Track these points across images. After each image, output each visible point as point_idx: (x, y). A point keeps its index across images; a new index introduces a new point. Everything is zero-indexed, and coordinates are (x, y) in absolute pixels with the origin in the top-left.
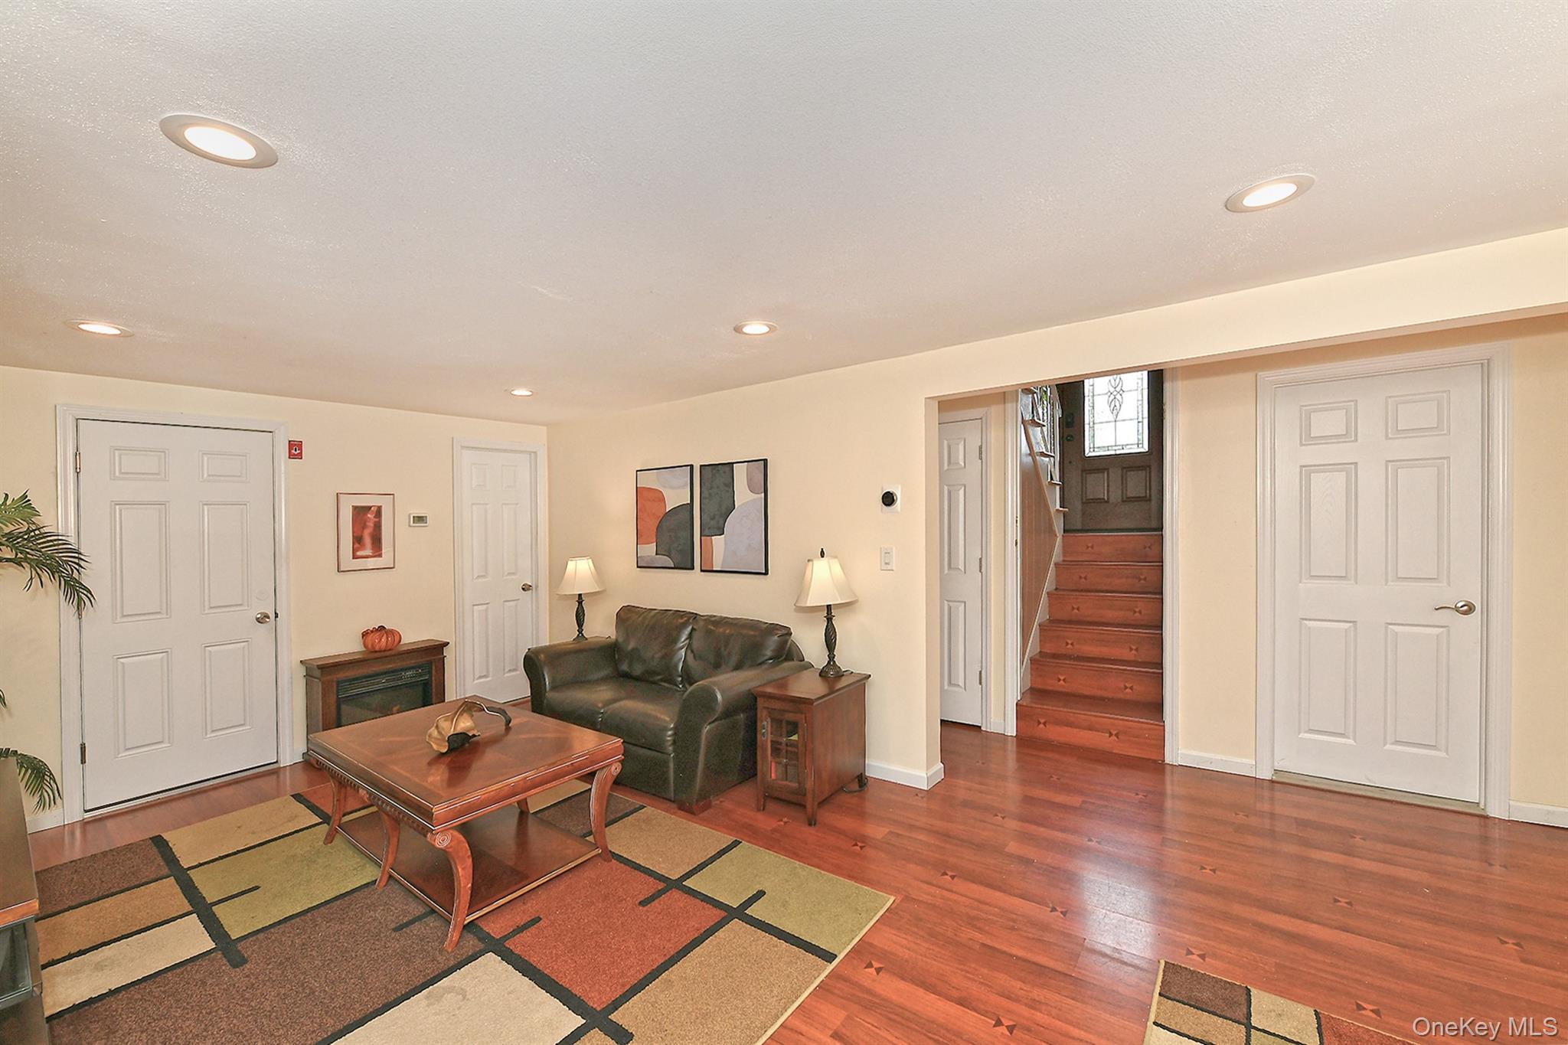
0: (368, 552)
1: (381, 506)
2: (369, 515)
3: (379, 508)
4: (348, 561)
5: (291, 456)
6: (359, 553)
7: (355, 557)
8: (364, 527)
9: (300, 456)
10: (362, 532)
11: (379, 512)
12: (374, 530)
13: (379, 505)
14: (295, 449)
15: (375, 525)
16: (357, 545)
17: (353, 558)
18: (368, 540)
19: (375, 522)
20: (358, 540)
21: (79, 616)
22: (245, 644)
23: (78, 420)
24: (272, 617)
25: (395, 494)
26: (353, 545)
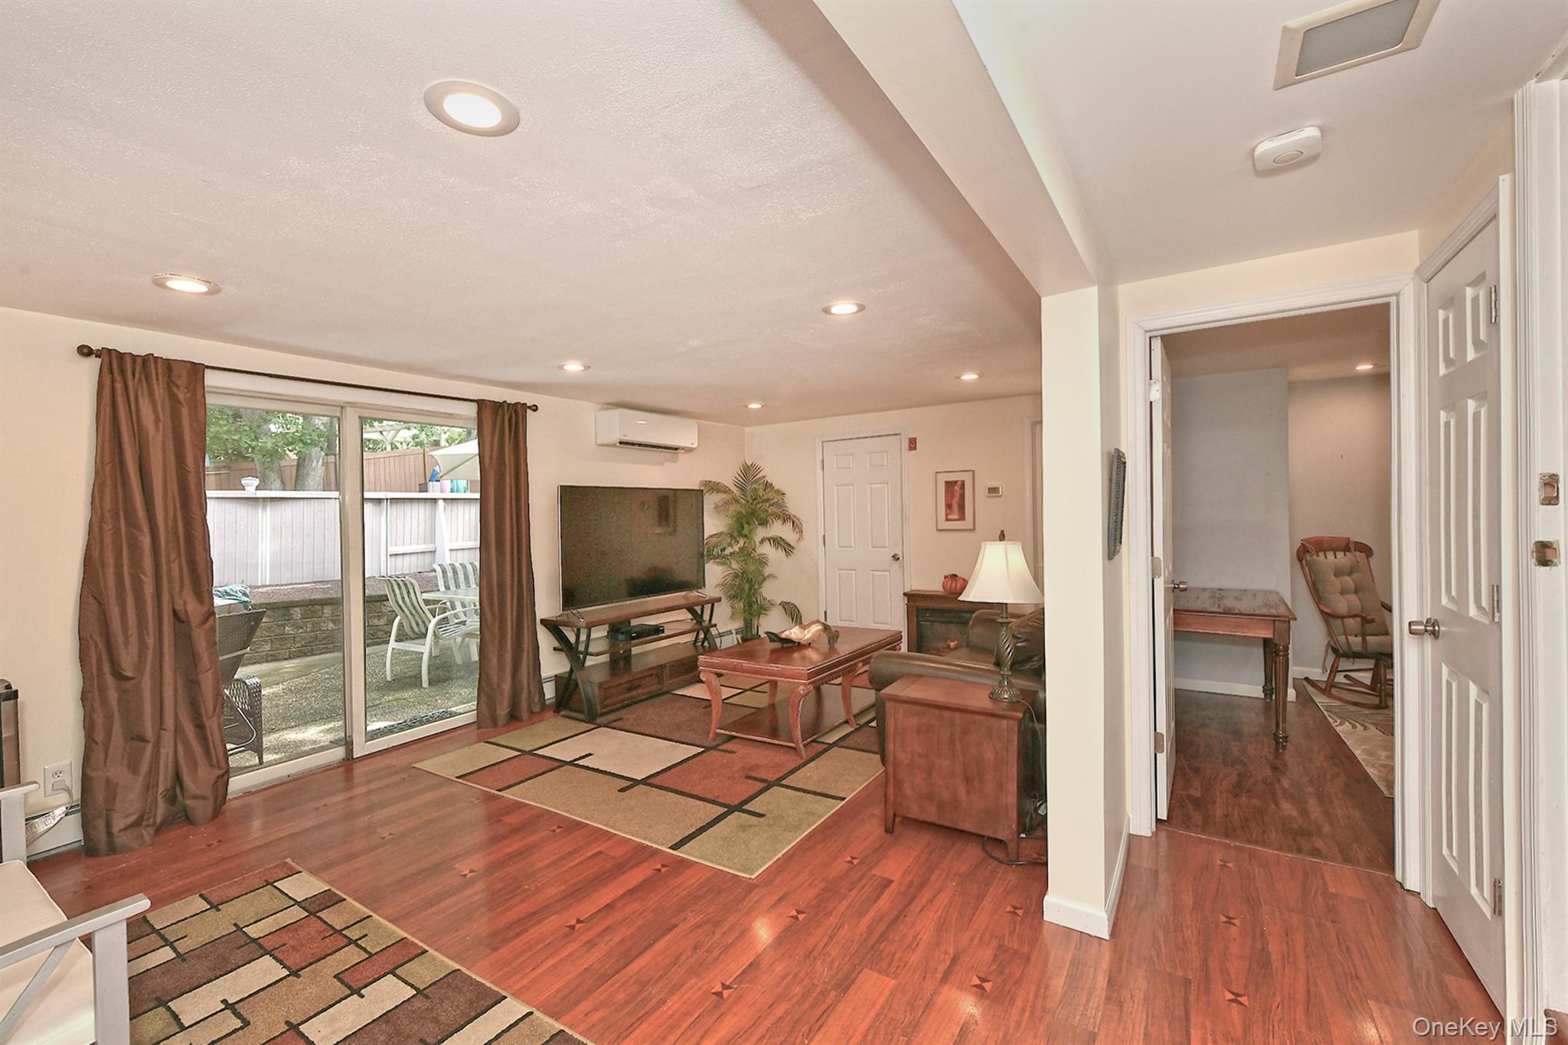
0: (956, 516)
2: (956, 488)
3: (963, 482)
5: (911, 449)
6: (950, 517)
7: (947, 520)
8: (953, 497)
9: (914, 448)
10: (952, 500)
11: (963, 487)
12: (960, 499)
13: (963, 479)
14: (913, 444)
15: (960, 496)
16: (948, 511)
18: (955, 507)
19: (961, 493)
20: (949, 506)
21: (824, 545)
22: (888, 573)
23: (823, 442)
24: (901, 559)
25: (973, 471)
26: (946, 510)
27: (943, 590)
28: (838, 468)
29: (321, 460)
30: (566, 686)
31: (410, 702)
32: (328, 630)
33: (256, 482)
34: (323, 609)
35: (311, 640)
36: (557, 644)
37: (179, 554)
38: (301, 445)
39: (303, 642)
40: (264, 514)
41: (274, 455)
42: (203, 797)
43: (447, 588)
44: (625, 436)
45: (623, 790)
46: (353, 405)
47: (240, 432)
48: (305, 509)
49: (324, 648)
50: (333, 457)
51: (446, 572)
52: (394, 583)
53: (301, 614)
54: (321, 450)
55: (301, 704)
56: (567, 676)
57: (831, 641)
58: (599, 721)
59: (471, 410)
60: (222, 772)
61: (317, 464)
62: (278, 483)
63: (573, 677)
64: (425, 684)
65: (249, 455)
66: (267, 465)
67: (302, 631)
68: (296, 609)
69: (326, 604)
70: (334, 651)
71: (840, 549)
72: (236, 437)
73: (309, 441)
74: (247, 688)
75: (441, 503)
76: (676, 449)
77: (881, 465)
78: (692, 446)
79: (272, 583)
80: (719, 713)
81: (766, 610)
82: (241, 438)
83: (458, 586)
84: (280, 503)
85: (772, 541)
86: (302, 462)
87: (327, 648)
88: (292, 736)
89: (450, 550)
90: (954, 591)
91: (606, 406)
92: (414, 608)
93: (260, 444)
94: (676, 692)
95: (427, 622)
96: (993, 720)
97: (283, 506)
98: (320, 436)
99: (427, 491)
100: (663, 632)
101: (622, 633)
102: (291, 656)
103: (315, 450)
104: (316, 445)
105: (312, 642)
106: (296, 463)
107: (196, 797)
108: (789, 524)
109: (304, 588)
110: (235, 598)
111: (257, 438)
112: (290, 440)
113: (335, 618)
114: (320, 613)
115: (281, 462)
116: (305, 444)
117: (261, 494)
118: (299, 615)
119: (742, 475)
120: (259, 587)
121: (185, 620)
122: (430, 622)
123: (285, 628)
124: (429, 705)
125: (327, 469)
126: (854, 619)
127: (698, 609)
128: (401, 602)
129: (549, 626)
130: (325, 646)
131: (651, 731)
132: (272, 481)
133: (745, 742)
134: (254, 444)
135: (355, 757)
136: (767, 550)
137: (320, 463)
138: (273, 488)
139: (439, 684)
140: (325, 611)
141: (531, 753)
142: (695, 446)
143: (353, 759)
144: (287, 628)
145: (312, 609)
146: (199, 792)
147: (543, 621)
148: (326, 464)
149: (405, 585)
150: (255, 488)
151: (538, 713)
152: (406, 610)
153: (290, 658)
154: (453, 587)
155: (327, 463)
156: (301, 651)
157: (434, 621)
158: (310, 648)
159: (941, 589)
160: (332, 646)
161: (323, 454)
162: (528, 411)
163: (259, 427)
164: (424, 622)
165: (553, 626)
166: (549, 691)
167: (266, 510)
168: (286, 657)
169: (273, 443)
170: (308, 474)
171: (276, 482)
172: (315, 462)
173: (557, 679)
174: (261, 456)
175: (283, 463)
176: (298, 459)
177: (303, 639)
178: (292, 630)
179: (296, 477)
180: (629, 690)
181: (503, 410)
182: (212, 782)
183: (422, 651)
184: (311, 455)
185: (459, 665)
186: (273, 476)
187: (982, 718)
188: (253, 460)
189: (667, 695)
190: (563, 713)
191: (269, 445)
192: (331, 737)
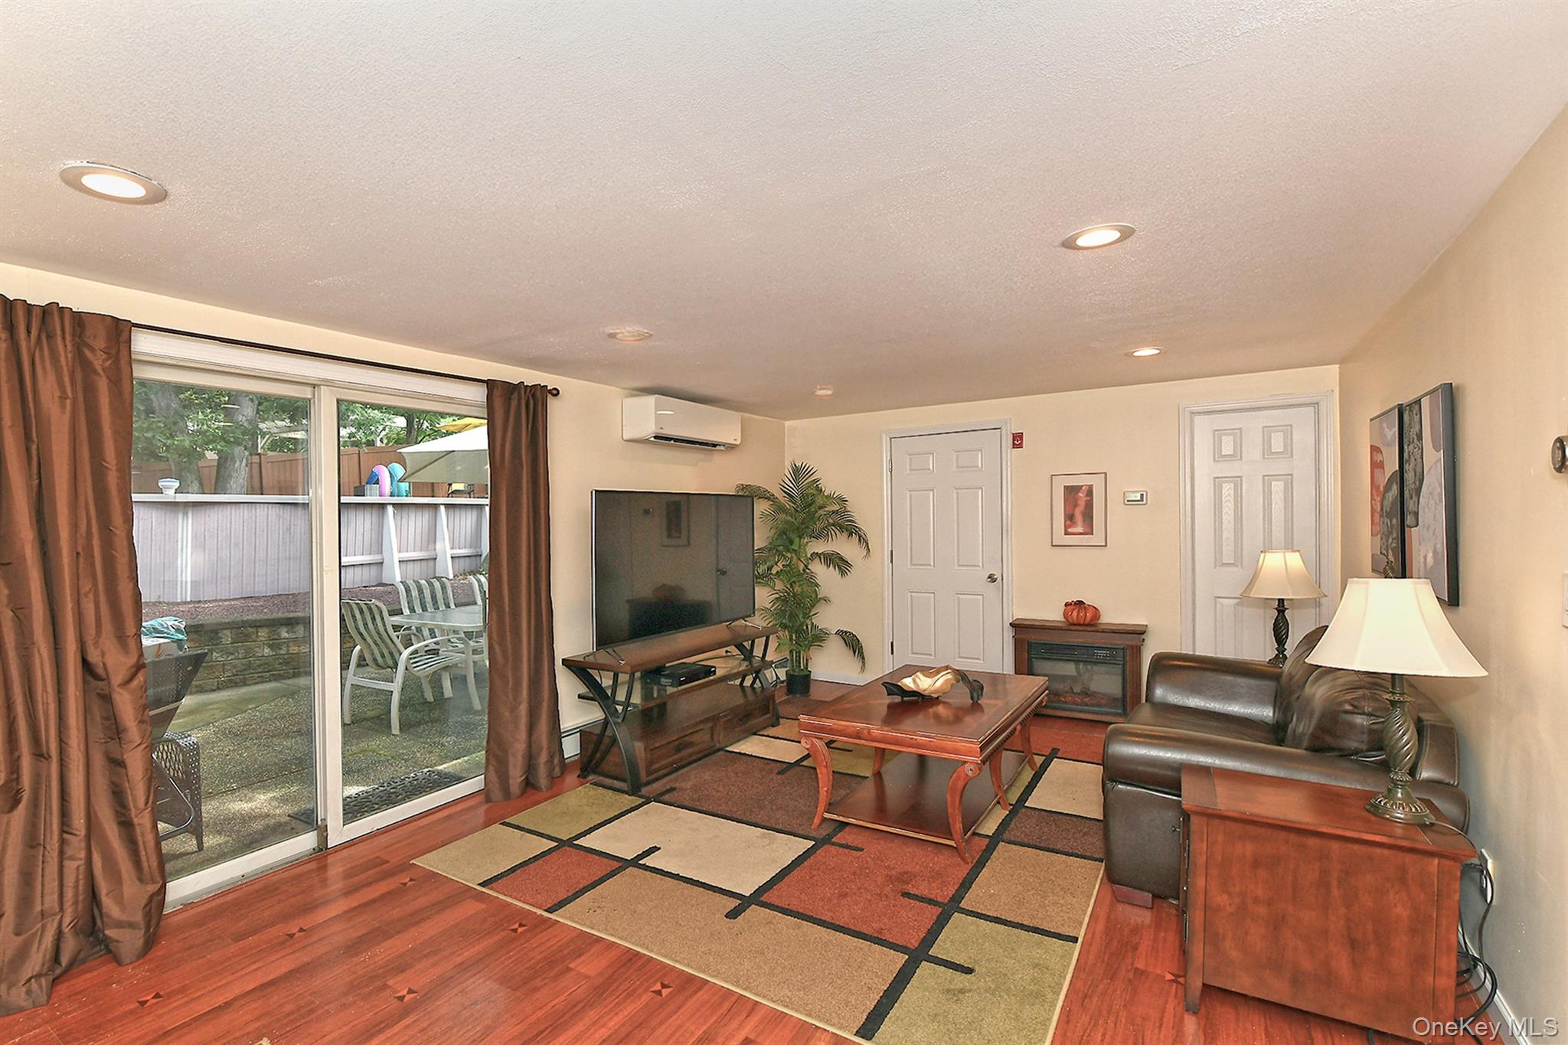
0: (1079, 530)
1: (1092, 485)
2: (1080, 494)
3: (1091, 487)
4: (1060, 538)
5: (1014, 446)
6: (1070, 530)
8: (1076, 505)
9: (1020, 446)
10: (1074, 510)
11: (1090, 493)
12: (1086, 508)
13: (1090, 483)
14: (1017, 440)
15: (1086, 504)
16: (1068, 522)
17: (1065, 534)
18: (1079, 517)
19: (1086, 501)
20: (1070, 518)
21: (892, 562)
22: (981, 597)
23: (891, 439)
24: (999, 579)
25: (1106, 473)
26: (1065, 521)
27: (1064, 620)
28: (911, 470)
29: (244, 460)
30: (594, 741)
31: (380, 755)
32: (263, 656)
33: (177, 484)
34: (257, 632)
35: (243, 668)
36: (583, 689)
37: (95, 585)
38: (223, 443)
39: (234, 671)
40: (185, 519)
41: (191, 455)
42: (131, 925)
43: (412, 610)
44: (661, 428)
45: (733, 914)
46: (330, 383)
47: (153, 429)
48: (233, 516)
49: (259, 677)
50: (258, 457)
51: (410, 590)
52: (354, 606)
53: (232, 638)
54: (245, 449)
55: (241, 755)
56: (598, 731)
57: (975, 695)
58: (644, 791)
59: (479, 394)
60: (159, 886)
61: (240, 465)
62: (196, 486)
63: (608, 733)
64: (395, 730)
65: (163, 454)
66: (184, 465)
67: (233, 657)
68: (225, 632)
69: (260, 626)
70: (270, 681)
71: (913, 567)
72: (149, 435)
73: (232, 439)
74: (181, 750)
75: (390, 509)
76: (715, 445)
77: (975, 467)
78: (736, 443)
79: (193, 600)
80: (829, 791)
81: (821, 641)
82: (154, 436)
83: (424, 609)
84: (199, 508)
85: (822, 557)
86: (223, 462)
87: (262, 677)
88: (239, 806)
89: (400, 561)
90: (1082, 622)
91: (636, 392)
92: (379, 634)
93: (176, 443)
94: (728, 749)
95: (396, 655)
96: (1409, 858)
97: (208, 512)
98: (244, 434)
99: (364, 496)
100: (715, 674)
101: (667, 676)
102: (220, 686)
103: (238, 450)
104: (239, 444)
105: (244, 670)
106: (216, 464)
107: (120, 925)
108: (855, 538)
109: (232, 607)
110: (165, 635)
111: (172, 436)
112: (211, 437)
113: (271, 642)
114: (254, 636)
115: (199, 462)
116: (228, 442)
117: (181, 498)
118: (230, 639)
119: (791, 479)
120: (178, 604)
121: (104, 675)
122: (401, 654)
123: (212, 654)
124: (406, 761)
125: (251, 470)
126: (933, 654)
127: (748, 645)
128: (362, 629)
129: (573, 668)
130: (259, 675)
131: (723, 809)
132: (189, 483)
133: (879, 835)
134: (169, 442)
135: (329, 847)
136: (818, 569)
137: (244, 464)
138: (190, 491)
139: (412, 730)
140: (259, 634)
141: (570, 843)
142: (738, 442)
143: (327, 848)
144: (215, 654)
145: (245, 631)
146: (123, 917)
147: (565, 662)
148: (249, 465)
149: (370, 609)
150: (174, 491)
151: (558, 777)
152: (369, 639)
153: (218, 689)
154: (419, 610)
155: (251, 463)
156: (231, 681)
157: (406, 653)
158: (241, 677)
159: (1062, 619)
160: (268, 674)
161: (247, 453)
162: (549, 395)
163: (175, 423)
164: (391, 654)
165: (578, 668)
166: (571, 748)
167: (187, 513)
168: (214, 688)
169: (191, 442)
170: (230, 476)
171: (194, 485)
172: (238, 463)
173: (584, 733)
174: (177, 456)
175: (201, 463)
176: (218, 459)
177: (234, 667)
178: (221, 656)
179: (216, 480)
180: (678, 750)
181: (519, 393)
182: (144, 902)
183: (392, 690)
184: (233, 454)
185: (430, 703)
186: (190, 477)
187: (1386, 852)
188: (168, 460)
189: (721, 752)
190: (590, 778)
191: (187, 444)
192: (289, 809)
